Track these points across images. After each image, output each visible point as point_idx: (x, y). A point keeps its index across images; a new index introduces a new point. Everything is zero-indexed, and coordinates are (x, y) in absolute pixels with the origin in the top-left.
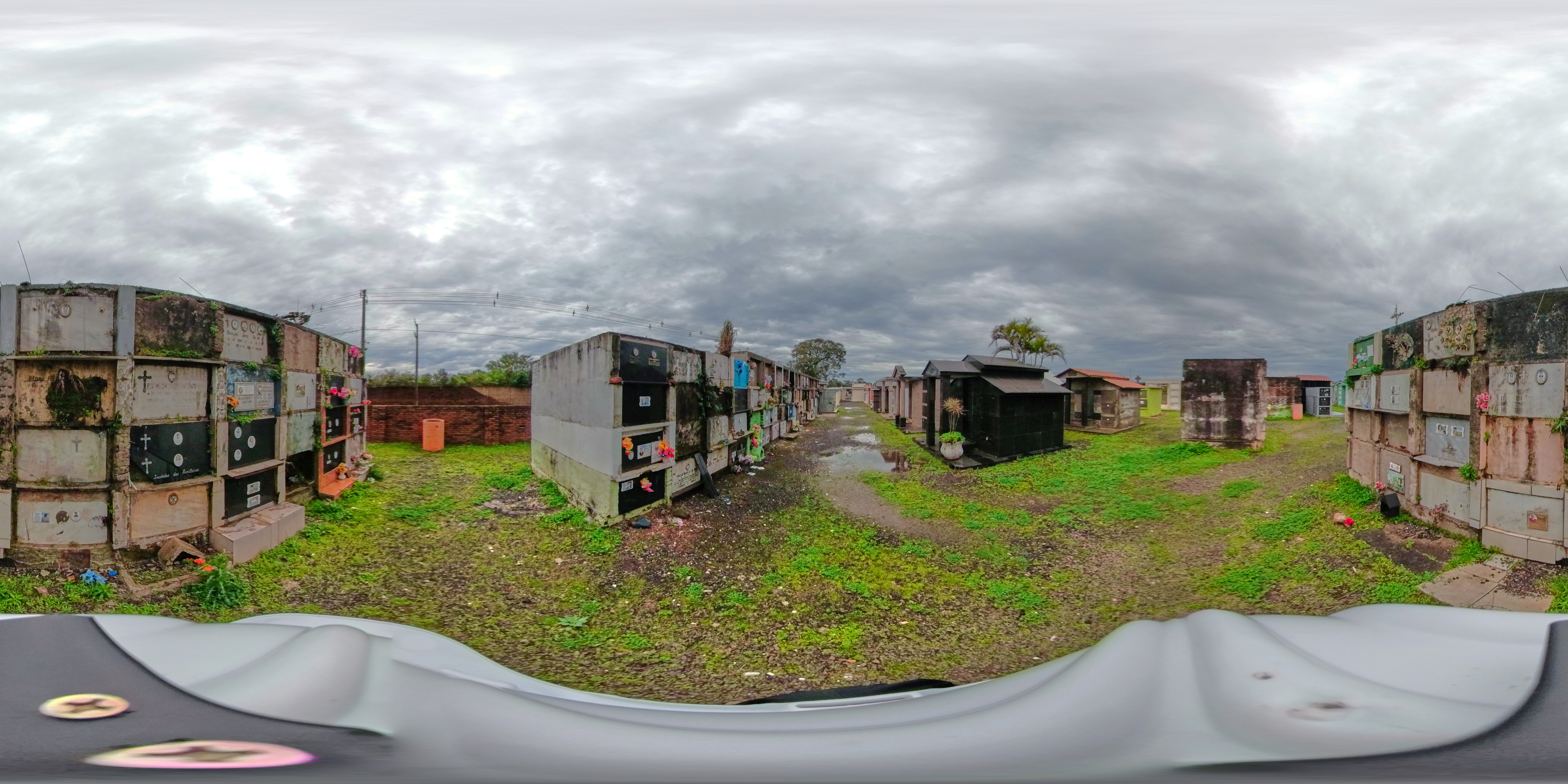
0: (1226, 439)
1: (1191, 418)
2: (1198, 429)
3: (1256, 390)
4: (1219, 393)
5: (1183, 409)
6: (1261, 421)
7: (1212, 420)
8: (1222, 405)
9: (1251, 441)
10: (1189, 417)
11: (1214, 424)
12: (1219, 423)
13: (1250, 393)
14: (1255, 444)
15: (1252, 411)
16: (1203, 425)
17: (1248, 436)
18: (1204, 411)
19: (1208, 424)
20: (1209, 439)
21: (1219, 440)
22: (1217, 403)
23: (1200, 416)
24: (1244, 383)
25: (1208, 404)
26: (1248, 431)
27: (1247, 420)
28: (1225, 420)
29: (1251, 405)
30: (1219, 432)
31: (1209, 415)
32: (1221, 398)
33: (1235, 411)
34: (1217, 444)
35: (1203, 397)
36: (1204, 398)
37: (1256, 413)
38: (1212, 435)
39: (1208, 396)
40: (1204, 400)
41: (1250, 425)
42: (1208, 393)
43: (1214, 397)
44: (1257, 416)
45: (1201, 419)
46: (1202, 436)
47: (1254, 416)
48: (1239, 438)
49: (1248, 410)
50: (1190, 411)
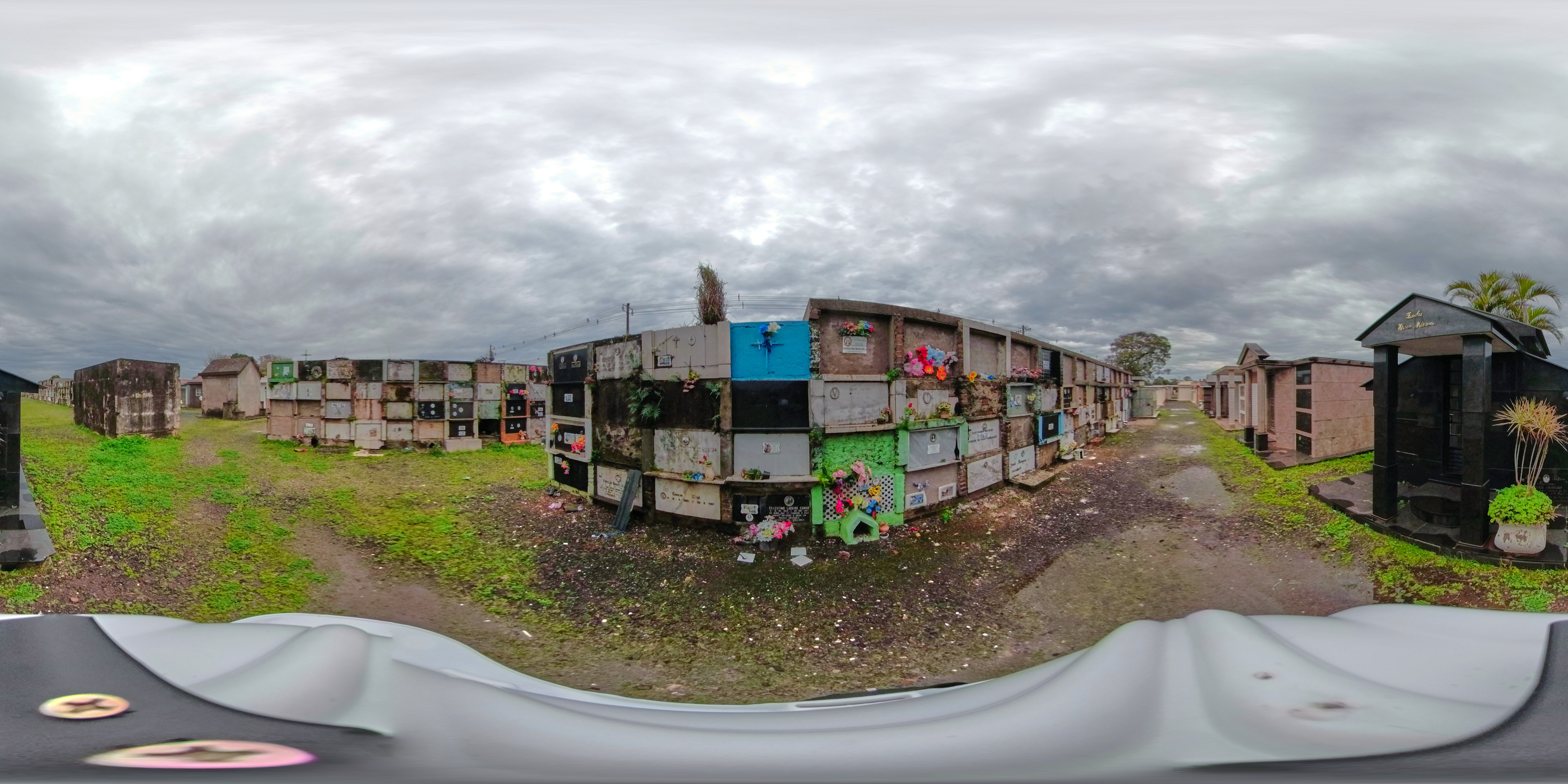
0: (154, 430)
1: (127, 414)
2: (133, 423)
3: (173, 389)
4: (148, 391)
6: (177, 413)
7: (143, 414)
8: (151, 401)
9: (171, 430)
10: (125, 412)
11: (145, 417)
12: (148, 416)
13: (169, 391)
14: (174, 432)
15: (171, 406)
16: (137, 420)
17: (169, 426)
18: (137, 407)
19: (140, 418)
20: (141, 432)
21: (149, 432)
22: (147, 399)
23: (133, 411)
24: (166, 382)
25: (140, 400)
26: (169, 422)
27: (168, 413)
28: (153, 414)
29: (170, 400)
30: (149, 424)
31: (141, 411)
32: (150, 395)
33: (160, 406)
34: (148, 435)
35: (136, 394)
36: (138, 395)
37: (174, 407)
38: (143, 428)
39: (141, 393)
40: (138, 397)
41: (170, 417)
42: (140, 390)
43: (145, 394)
44: (174, 409)
45: (135, 414)
46: (136, 429)
47: (172, 410)
48: (163, 428)
49: (168, 404)
50: (126, 407)
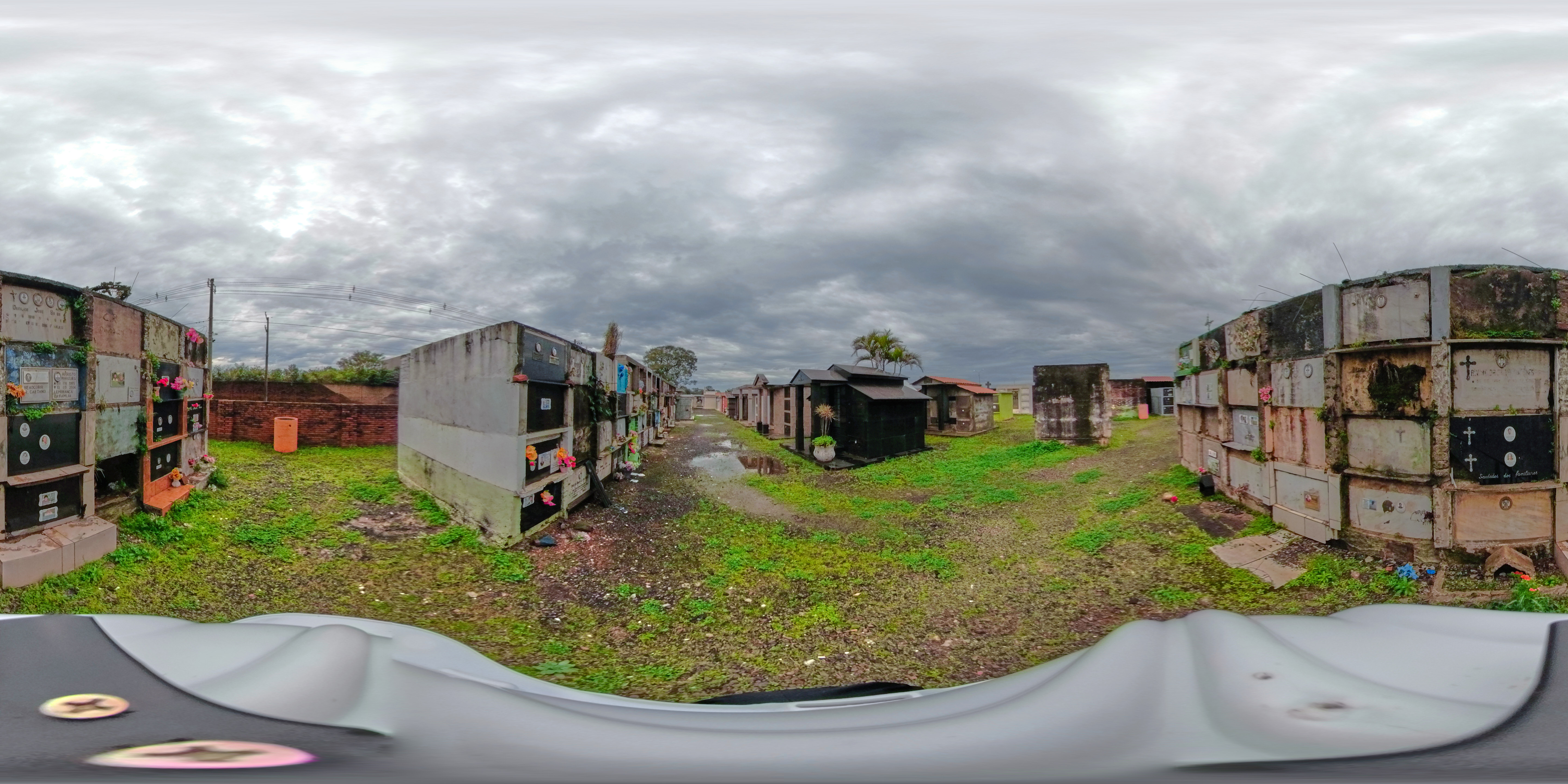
0: (1076, 437)
1: (1043, 419)
2: (1050, 428)
3: (1101, 392)
4: (1067, 396)
5: (1035, 411)
6: (1107, 419)
7: (1062, 420)
8: (1071, 406)
9: (1098, 439)
10: (1041, 418)
11: (1064, 423)
12: (1069, 423)
13: (1095, 394)
14: (1102, 441)
15: (1098, 411)
16: (1054, 425)
17: (1096, 434)
18: (1054, 413)
19: (1059, 423)
20: (1060, 438)
21: (1070, 439)
22: (1066, 404)
23: (1051, 417)
24: (1090, 385)
25: (1058, 406)
26: (1095, 430)
27: (1094, 419)
28: (1074, 420)
29: (1097, 405)
30: (1069, 431)
31: (1059, 416)
32: (1070, 400)
33: (1083, 412)
34: (1068, 442)
35: (1053, 400)
36: (1055, 401)
37: (1102, 413)
38: (1063, 434)
39: (1057, 398)
40: (1054, 403)
41: (1098, 424)
42: (1057, 395)
43: (1064, 400)
44: (1103, 415)
45: (1052, 420)
46: (1053, 435)
47: (1100, 416)
48: (1088, 436)
49: (1094, 410)
50: (1042, 413)
